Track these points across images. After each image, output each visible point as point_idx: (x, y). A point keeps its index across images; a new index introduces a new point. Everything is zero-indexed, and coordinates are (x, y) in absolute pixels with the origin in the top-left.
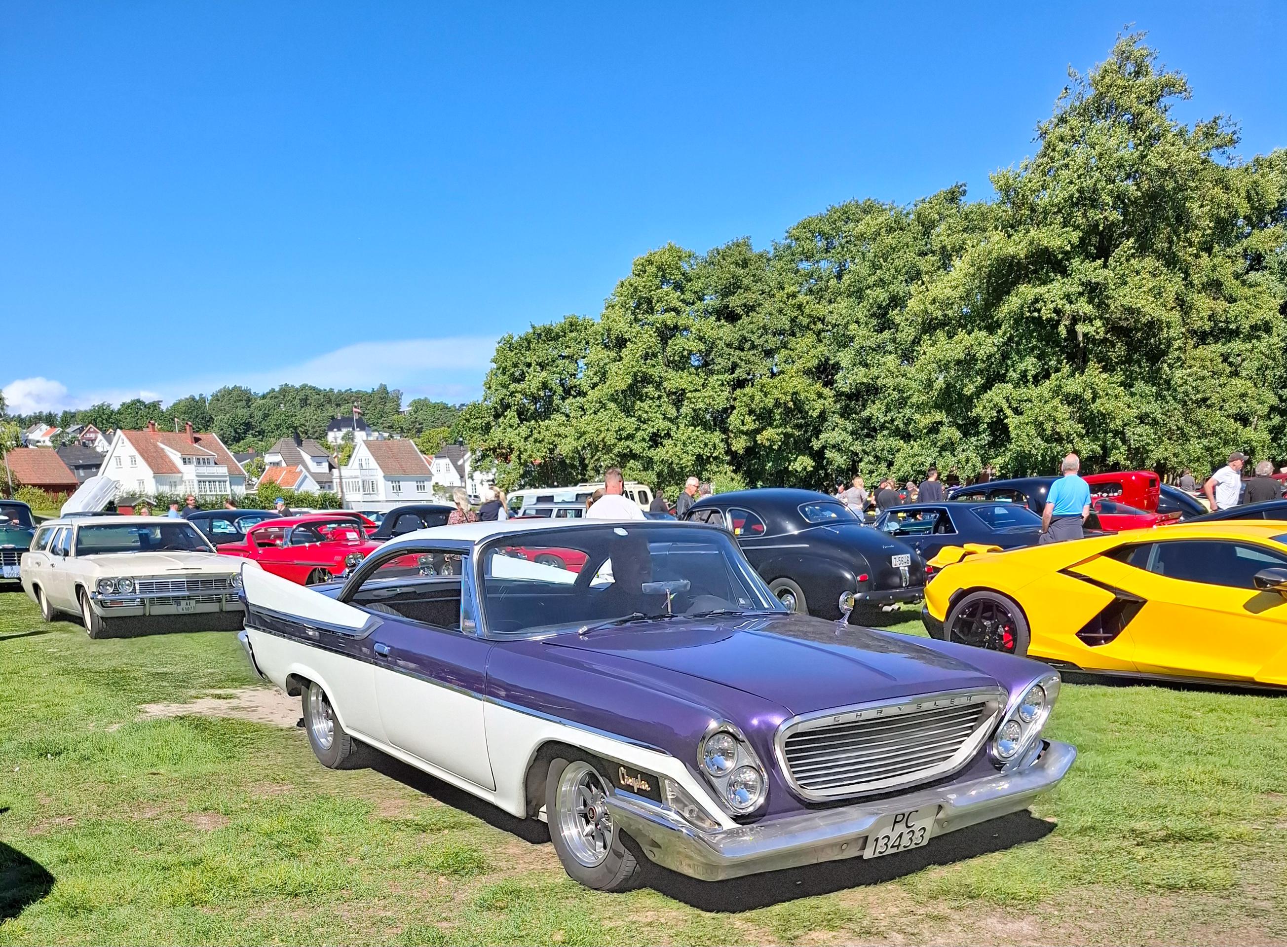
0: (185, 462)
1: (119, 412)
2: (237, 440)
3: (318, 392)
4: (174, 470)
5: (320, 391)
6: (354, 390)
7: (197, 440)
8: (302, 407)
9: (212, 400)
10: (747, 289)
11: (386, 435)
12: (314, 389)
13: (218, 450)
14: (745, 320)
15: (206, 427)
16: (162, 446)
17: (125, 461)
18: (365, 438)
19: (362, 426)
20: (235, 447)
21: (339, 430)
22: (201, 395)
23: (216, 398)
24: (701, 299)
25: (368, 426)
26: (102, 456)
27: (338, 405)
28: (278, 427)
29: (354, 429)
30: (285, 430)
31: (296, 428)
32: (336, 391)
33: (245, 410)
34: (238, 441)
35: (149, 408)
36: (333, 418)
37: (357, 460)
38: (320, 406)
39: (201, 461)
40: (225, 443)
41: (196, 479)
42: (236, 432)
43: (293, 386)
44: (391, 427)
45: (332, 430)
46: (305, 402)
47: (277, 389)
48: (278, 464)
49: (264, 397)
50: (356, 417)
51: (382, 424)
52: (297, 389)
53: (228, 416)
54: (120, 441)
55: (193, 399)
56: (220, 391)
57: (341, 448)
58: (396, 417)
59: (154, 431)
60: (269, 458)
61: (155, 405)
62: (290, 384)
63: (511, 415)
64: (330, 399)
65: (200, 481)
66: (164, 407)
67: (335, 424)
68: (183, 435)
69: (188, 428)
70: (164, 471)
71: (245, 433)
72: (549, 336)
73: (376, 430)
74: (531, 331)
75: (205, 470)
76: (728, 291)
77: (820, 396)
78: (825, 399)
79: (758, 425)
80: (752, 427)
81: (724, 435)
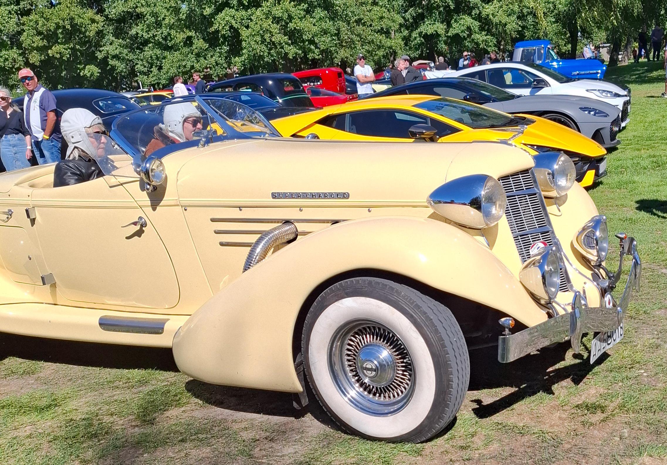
77: (93, 21)
78: (98, 23)
79: (45, 42)
80: (41, 44)
81: (21, 51)
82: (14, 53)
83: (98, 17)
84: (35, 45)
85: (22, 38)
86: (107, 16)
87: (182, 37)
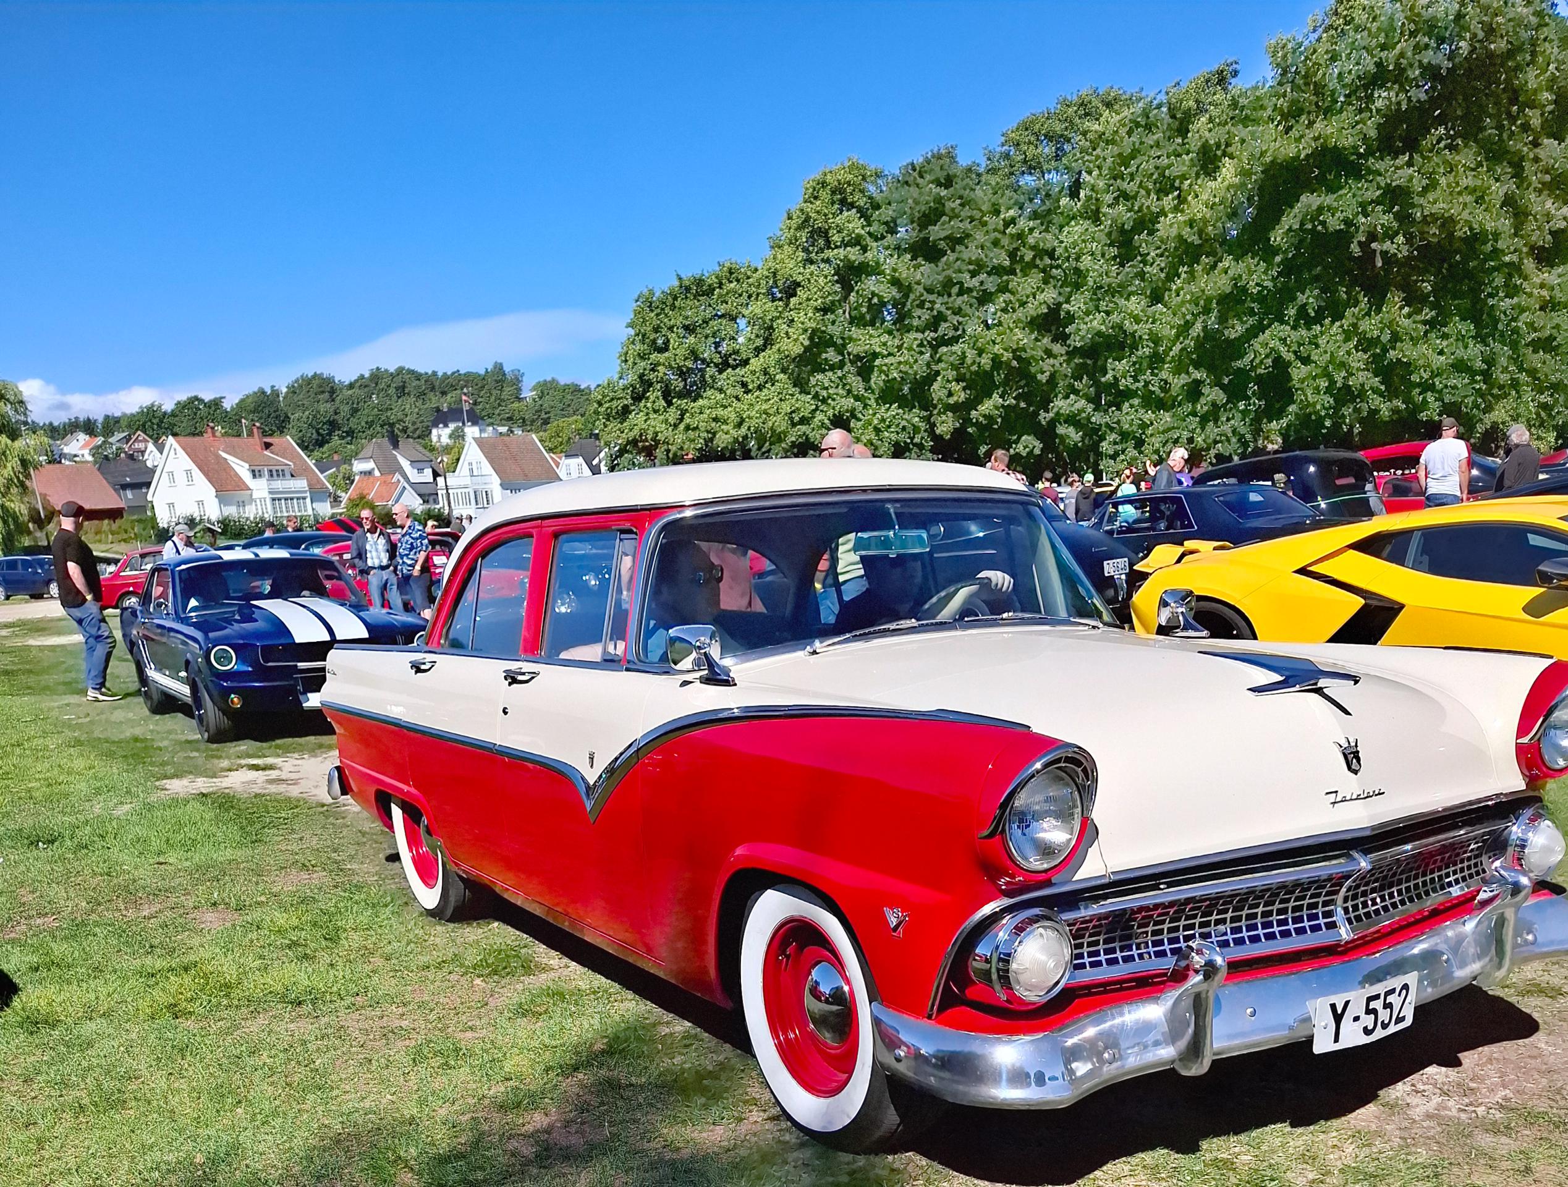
0: (254, 476)
1: (173, 414)
2: (321, 443)
3: (418, 376)
4: (243, 487)
5: (421, 375)
6: (462, 372)
7: (268, 446)
8: (399, 397)
9: (287, 393)
10: (954, 216)
11: (503, 429)
12: (412, 372)
13: (294, 457)
14: (951, 256)
15: (282, 430)
16: (224, 455)
17: (181, 478)
18: (477, 435)
19: (475, 419)
20: (317, 454)
21: (446, 426)
22: (273, 387)
23: (292, 390)
24: (893, 231)
25: (482, 419)
26: (152, 471)
27: (444, 393)
28: (370, 424)
29: (464, 424)
30: (379, 429)
31: (392, 425)
32: (440, 374)
33: (328, 405)
34: (321, 445)
35: (210, 407)
36: (438, 410)
37: (466, 463)
38: (421, 395)
39: (275, 473)
40: (305, 448)
41: (268, 497)
42: (318, 434)
43: (386, 370)
44: (510, 419)
45: (437, 426)
46: (402, 391)
47: (367, 375)
48: (370, 473)
49: (351, 386)
50: (466, 407)
51: (499, 415)
52: (392, 374)
53: (307, 413)
54: (172, 451)
55: (263, 393)
56: (297, 381)
57: (447, 450)
58: (516, 405)
59: (214, 435)
60: (358, 466)
61: (216, 403)
62: (383, 367)
63: (654, 394)
64: (434, 385)
65: (274, 500)
66: (227, 405)
67: (441, 418)
68: (250, 440)
69: (255, 430)
70: (230, 487)
71: (330, 434)
72: (699, 289)
73: (492, 424)
74: (677, 283)
75: (279, 484)
76: (928, 218)
79: (969, 395)
80: (961, 399)
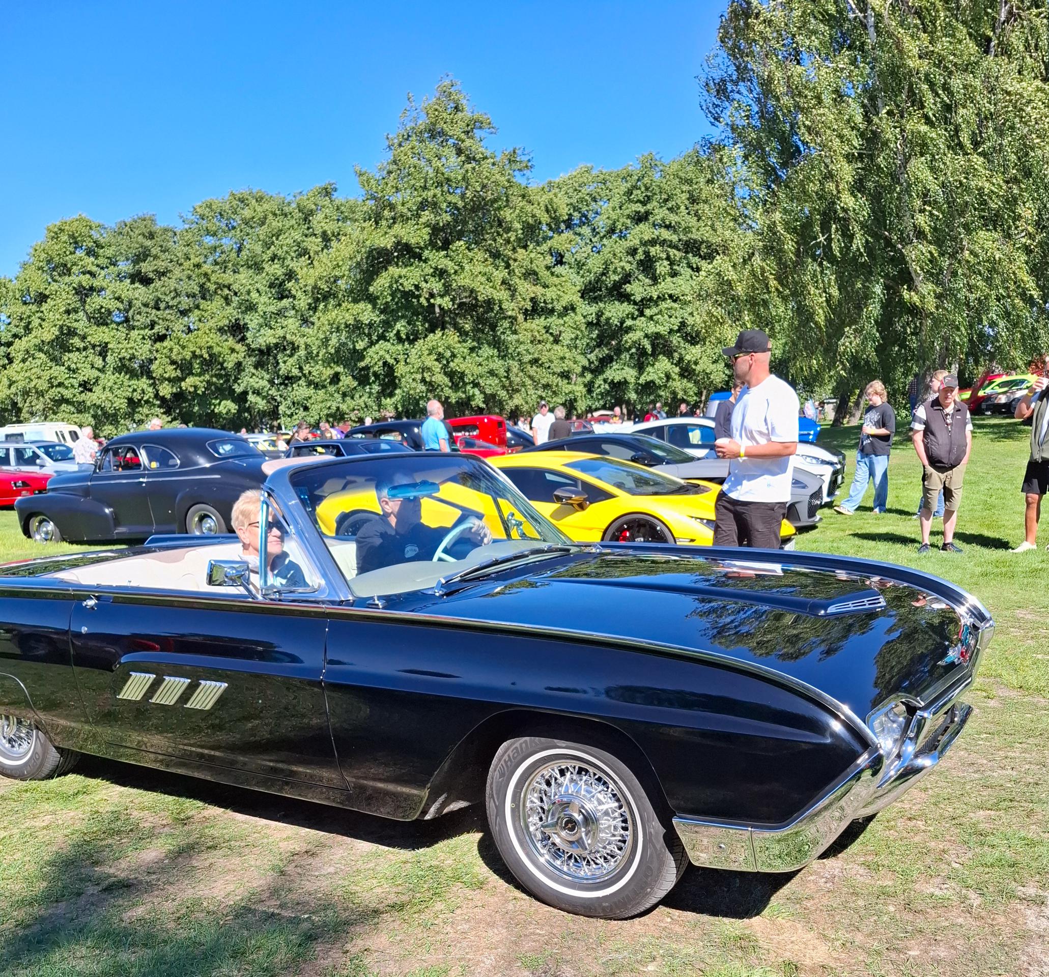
10: (156, 257)
14: (158, 284)
24: (114, 264)
76: (139, 258)
77: (233, 350)
78: (238, 353)
79: (179, 373)
80: (173, 375)
81: (151, 381)
82: (143, 383)
83: (238, 347)
84: (167, 375)
85: (153, 367)
86: (248, 345)
87: (328, 373)
